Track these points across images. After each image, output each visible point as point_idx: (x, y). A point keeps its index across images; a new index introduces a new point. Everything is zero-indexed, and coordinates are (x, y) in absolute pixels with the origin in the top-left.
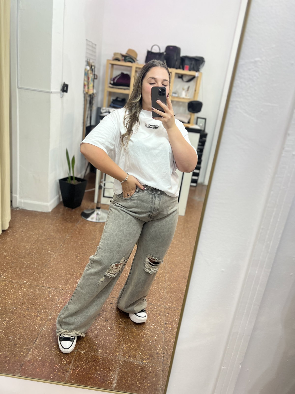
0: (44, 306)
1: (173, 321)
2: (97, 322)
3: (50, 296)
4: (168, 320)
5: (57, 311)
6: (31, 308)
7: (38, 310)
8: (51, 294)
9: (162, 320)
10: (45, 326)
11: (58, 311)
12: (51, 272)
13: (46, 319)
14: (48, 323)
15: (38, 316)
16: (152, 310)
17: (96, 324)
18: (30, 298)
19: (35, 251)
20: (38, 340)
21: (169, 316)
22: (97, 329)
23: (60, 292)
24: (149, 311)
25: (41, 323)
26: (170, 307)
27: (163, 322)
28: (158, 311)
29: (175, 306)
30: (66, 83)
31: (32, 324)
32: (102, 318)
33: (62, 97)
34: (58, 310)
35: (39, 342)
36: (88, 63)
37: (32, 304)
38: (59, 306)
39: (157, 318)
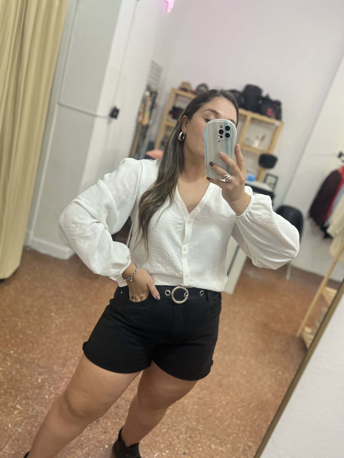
0: (28, 394)
1: (195, 450)
2: (93, 433)
3: (40, 381)
4: (188, 449)
5: (42, 405)
6: (11, 393)
7: (18, 399)
8: (41, 376)
9: (180, 447)
10: (22, 425)
11: (44, 405)
12: (48, 344)
13: (26, 416)
14: (28, 422)
15: (16, 409)
16: (169, 428)
17: (90, 437)
18: (12, 377)
19: (35, 310)
20: (7, 447)
21: (191, 441)
22: (91, 445)
23: (53, 377)
24: (165, 428)
25: (18, 419)
26: (194, 427)
27: (180, 451)
28: (178, 432)
29: (202, 428)
30: (118, 107)
31: (6, 419)
32: (101, 427)
33: (109, 123)
34: (44, 403)
35: (8, 450)
36: (149, 88)
37: (13, 388)
38: (47, 397)
39: (174, 443)
